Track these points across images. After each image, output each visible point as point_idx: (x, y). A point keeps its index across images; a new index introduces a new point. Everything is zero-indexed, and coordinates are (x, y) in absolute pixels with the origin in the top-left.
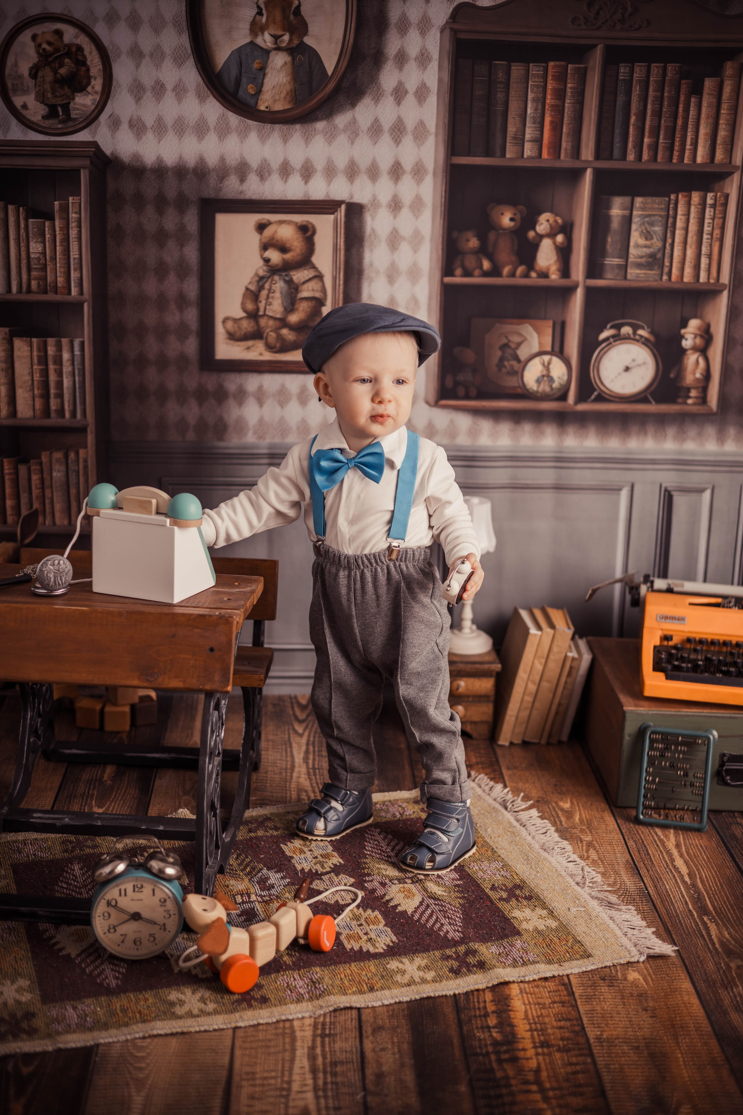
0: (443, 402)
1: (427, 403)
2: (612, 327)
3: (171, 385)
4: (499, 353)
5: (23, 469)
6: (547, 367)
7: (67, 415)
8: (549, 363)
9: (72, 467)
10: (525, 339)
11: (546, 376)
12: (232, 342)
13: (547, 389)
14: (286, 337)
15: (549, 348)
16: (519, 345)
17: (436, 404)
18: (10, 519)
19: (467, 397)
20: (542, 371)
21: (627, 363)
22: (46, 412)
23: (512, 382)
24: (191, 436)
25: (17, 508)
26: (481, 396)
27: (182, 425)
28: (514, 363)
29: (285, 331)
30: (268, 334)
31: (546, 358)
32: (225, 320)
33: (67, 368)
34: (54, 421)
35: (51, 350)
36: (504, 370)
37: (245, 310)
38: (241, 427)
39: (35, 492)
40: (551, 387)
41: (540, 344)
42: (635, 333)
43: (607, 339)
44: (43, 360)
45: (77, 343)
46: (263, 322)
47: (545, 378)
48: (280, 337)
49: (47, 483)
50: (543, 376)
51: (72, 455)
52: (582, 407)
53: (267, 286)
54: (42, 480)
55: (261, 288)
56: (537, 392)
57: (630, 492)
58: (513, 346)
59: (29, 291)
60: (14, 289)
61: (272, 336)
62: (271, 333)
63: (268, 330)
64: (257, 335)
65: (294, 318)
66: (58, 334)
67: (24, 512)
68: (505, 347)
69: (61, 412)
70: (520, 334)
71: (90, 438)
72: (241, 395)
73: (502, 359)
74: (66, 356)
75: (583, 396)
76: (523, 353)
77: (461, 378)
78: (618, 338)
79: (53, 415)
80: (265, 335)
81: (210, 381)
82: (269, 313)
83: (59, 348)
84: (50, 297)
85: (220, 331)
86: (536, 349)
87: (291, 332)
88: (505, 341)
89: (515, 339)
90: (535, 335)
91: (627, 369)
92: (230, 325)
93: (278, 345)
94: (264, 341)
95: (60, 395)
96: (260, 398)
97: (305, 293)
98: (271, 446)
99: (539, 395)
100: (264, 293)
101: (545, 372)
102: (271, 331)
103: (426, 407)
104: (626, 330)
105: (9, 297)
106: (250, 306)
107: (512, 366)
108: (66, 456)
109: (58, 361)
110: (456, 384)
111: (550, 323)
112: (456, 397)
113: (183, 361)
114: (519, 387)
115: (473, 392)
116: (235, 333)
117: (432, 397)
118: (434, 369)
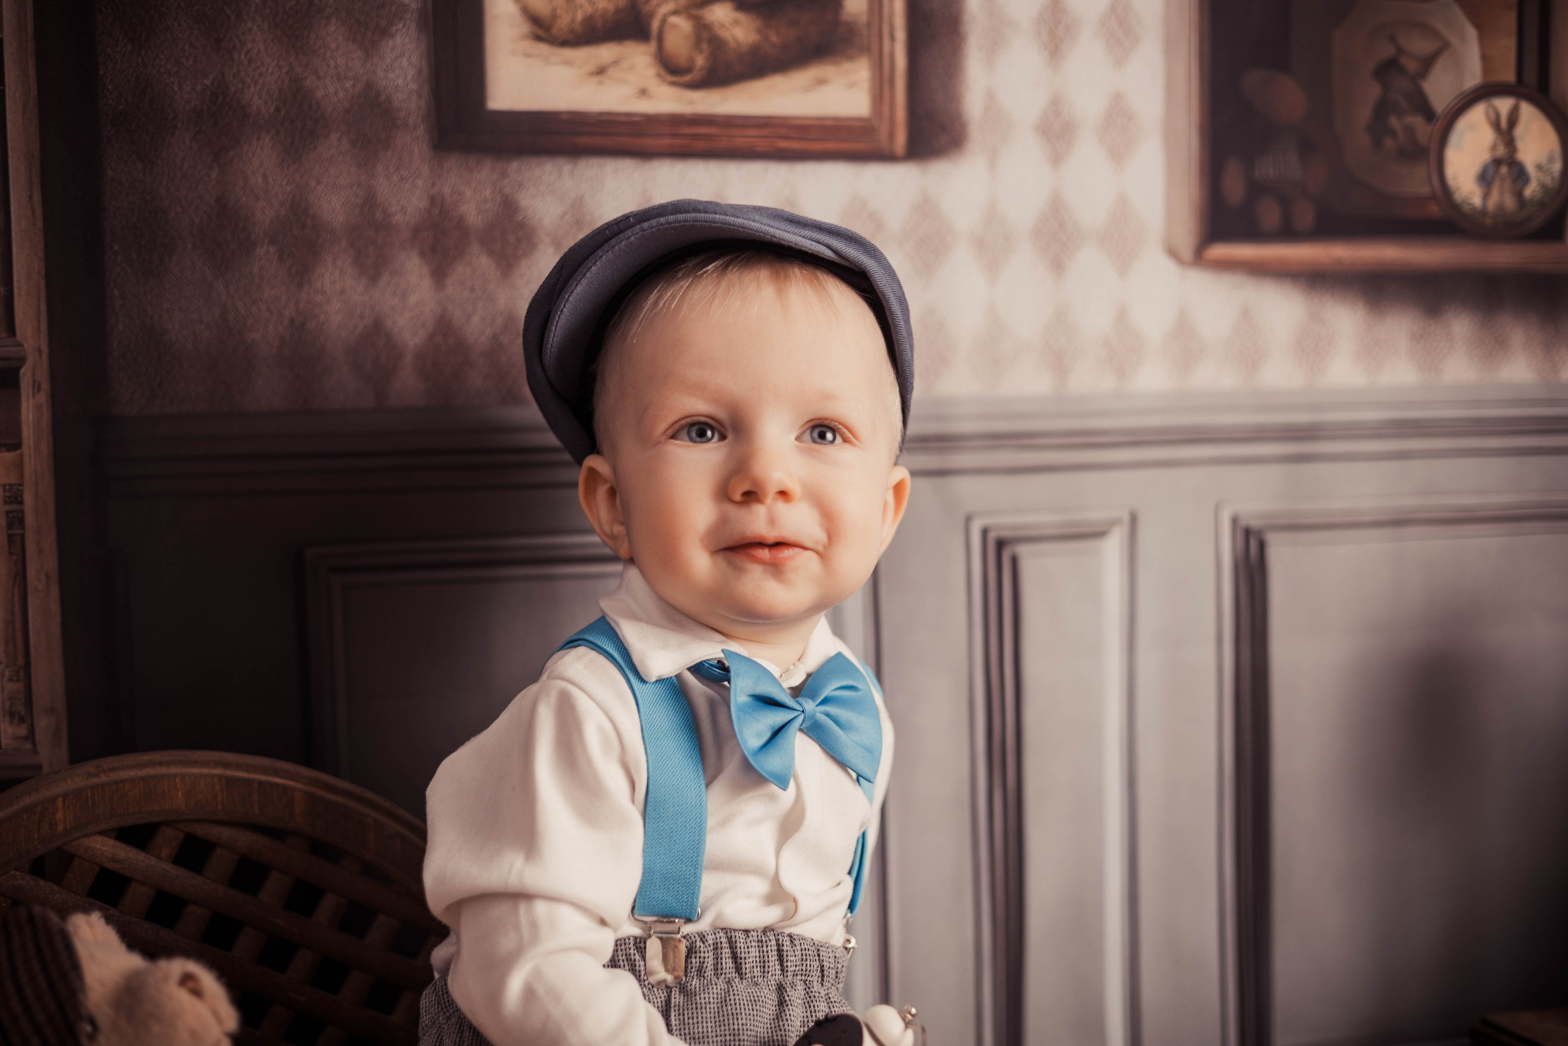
0: (1220, 251)
1: (1172, 253)
3: (333, 205)
4: (1374, 91)
6: (1506, 131)
10: (1445, 46)
12: (544, 48)
13: (1510, 203)
14: (724, 34)
15: (1509, 76)
16: (1428, 63)
17: (1199, 258)
19: (1288, 233)
20: (1494, 148)
23: (1413, 183)
26: (1330, 226)
27: (375, 352)
28: (1417, 121)
29: (721, 15)
30: (664, 21)
31: (1504, 105)
36: (1389, 142)
40: (1519, 195)
41: (1485, 59)
47: (1504, 170)
48: (705, 33)
50: (1497, 162)
56: (1484, 212)
58: (1411, 66)
61: (679, 30)
62: (674, 20)
63: (664, 9)
64: (629, 24)
70: (1430, 31)
71: (32, 409)
73: (1383, 109)
76: (1439, 90)
77: (1268, 169)
80: (655, 25)
81: (472, 190)
85: (502, 10)
86: (1473, 77)
87: (741, 16)
88: (1386, 51)
89: (1418, 45)
90: (1471, 33)
93: (700, 61)
94: (652, 46)
99: (1488, 221)
101: (1501, 151)
102: (675, 12)
103: (1168, 265)
107: (1410, 131)
110: (1256, 189)
112: (1253, 233)
113: (371, 118)
114: (1433, 197)
115: (1305, 216)
116: (554, 16)
117: (1186, 234)
118: (1189, 142)
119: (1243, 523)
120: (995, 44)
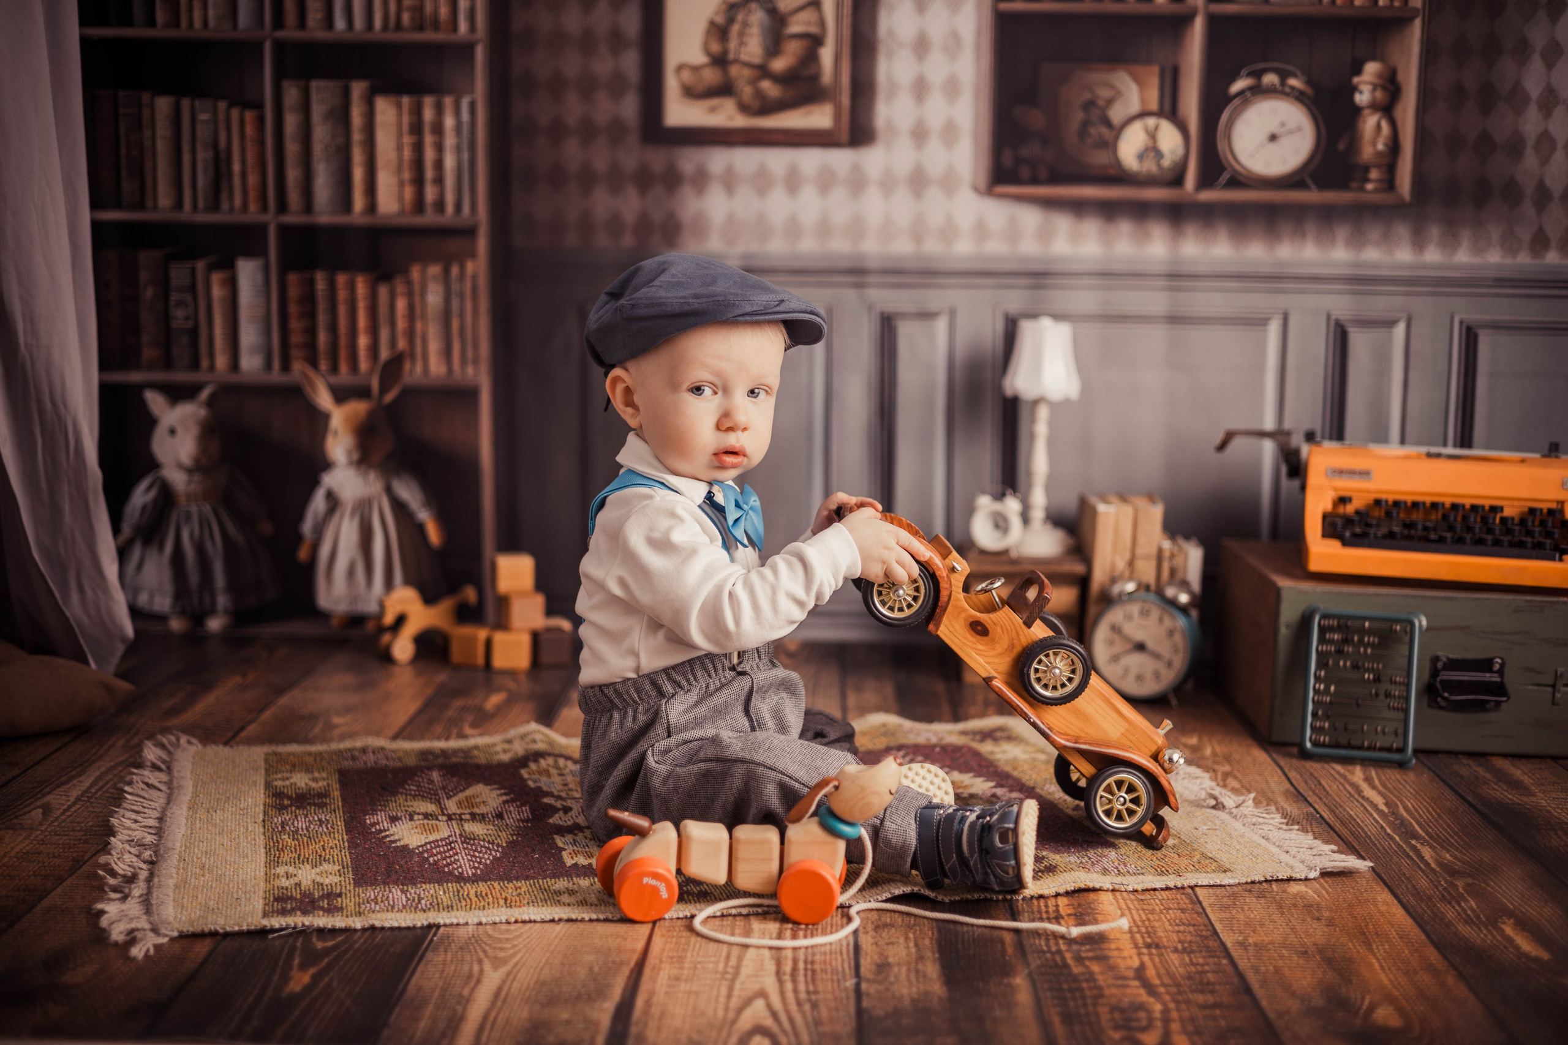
0: (1000, 189)
1: (976, 190)
2: (1249, 75)
3: (600, 163)
4: (1080, 115)
5: (383, 291)
6: (1152, 135)
7: (450, 208)
8: (1156, 128)
9: (455, 286)
10: (1119, 94)
11: (1152, 150)
13: (1154, 169)
14: (767, 93)
15: (1154, 106)
16: (1110, 102)
17: (989, 192)
18: (364, 365)
19: (1035, 181)
20: (1145, 142)
21: (1273, 127)
22: (419, 205)
23: (1100, 158)
24: (628, 240)
25: (374, 349)
26: (1056, 178)
27: (615, 224)
28: (1104, 130)
29: (766, 85)
30: (740, 88)
31: (1151, 122)
32: (680, 68)
33: (450, 141)
34: (429, 218)
35: (428, 114)
36: (1088, 140)
37: (708, 52)
38: (701, 227)
39: (401, 324)
40: (1159, 165)
41: (1141, 100)
42: (1283, 82)
43: (1241, 93)
44: (417, 129)
45: (465, 102)
46: (734, 70)
47: (1150, 153)
48: (759, 94)
49: (418, 310)
50: (1147, 150)
51: (455, 270)
52: (1206, 196)
53: (740, 17)
54: (411, 308)
55: (731, 20)
56: (1139, 173)
57: (1281, 328)
58: (1101, 103)
59: (399, 27)
60: (378, 23)
61: (747, 91)
62: (745, 87)
63: (741, 83)
64: (725, 90)
65: (779, 65)
66: (437, 89)
67: (384, 354)
68: (1089, 105)
69: (440, 205)
70: (1111, 86)
71: (482, 244)
72: (701, 180)
73: (1086, 124)
74: (449, 122)
75: (1207, 179)
76: (1116, 114)
77: (1025, 152)
78: (1258, 91)
79: (429, 209)
80: (737, 90)
81: (657, 158)
82: (744, 57)
83: (439, 110)
84: (429, 36)
85: (672, 84)
86: (1135, 107)
87: (774, 85)
88: (1088, 96)
89: (1104, 93)
90: (1134, 88)
91: (1273, 138)
92: (686, 75)
93: (756, 105)
94: (735, 99)
95: (439, 180)
96: (730, 183)
97: (796, 27)
98: (747, 256)
99: (1141, 177)
100: (735, 28)
101: (1150, 144)
102: (746, 84)
103: (973, 195)
104: (1270, 79)
105: (370, 36)
106: (716, 47)
107: (1099, 134)
108: (447, 271)
109: (438, 129)
110: (1018, 161)
111: (1155, 70)
112: (1017, 181)
113: (616, 130)
114: (1111, 166)
115: (1043, 173)
116: (694, 86)
117: (982, 181)
118: (986, 139)
119: (1010, 317)
120: (892, 94)
